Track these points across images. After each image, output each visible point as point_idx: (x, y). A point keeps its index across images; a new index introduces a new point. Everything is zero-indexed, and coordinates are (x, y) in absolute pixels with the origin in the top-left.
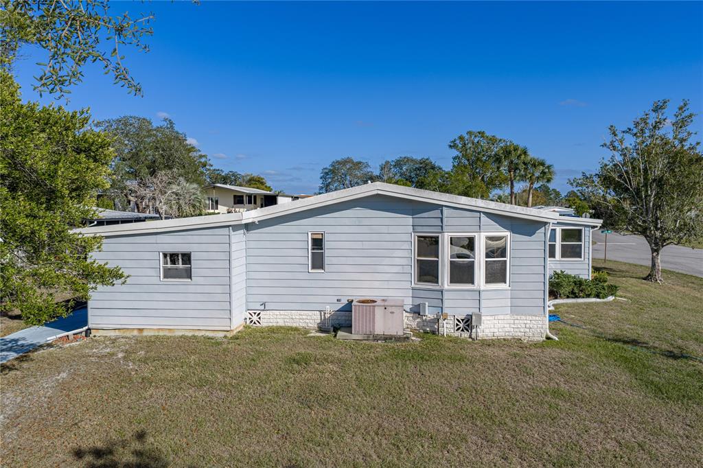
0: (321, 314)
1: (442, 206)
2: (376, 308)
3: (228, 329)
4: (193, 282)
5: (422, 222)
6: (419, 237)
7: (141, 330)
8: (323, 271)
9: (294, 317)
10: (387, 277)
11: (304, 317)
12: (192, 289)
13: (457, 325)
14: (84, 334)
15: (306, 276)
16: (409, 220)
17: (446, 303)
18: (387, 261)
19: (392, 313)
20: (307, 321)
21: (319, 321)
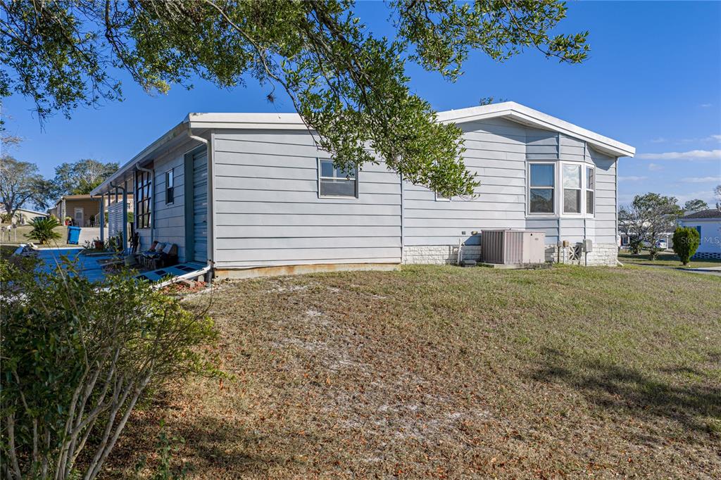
0: (450, 248)
1: (559, 133)
2: (524, 234)
3: (399, 260)
4: (358, 201)
5: (537, 149)
6: (531, 165)
7: (290, 267)
8: (448, 200)
9: (424, 254)
10: (505, 207)
11: (433, 253)
12: (358, 209)
13: (570, 253)
14: (201, 279)
15: (432, 205)
16: (522, 147)
17: (562, 232)
18: (505, 190)
19: (537, 239)
20: (436, 257)
21: (447, 257)
